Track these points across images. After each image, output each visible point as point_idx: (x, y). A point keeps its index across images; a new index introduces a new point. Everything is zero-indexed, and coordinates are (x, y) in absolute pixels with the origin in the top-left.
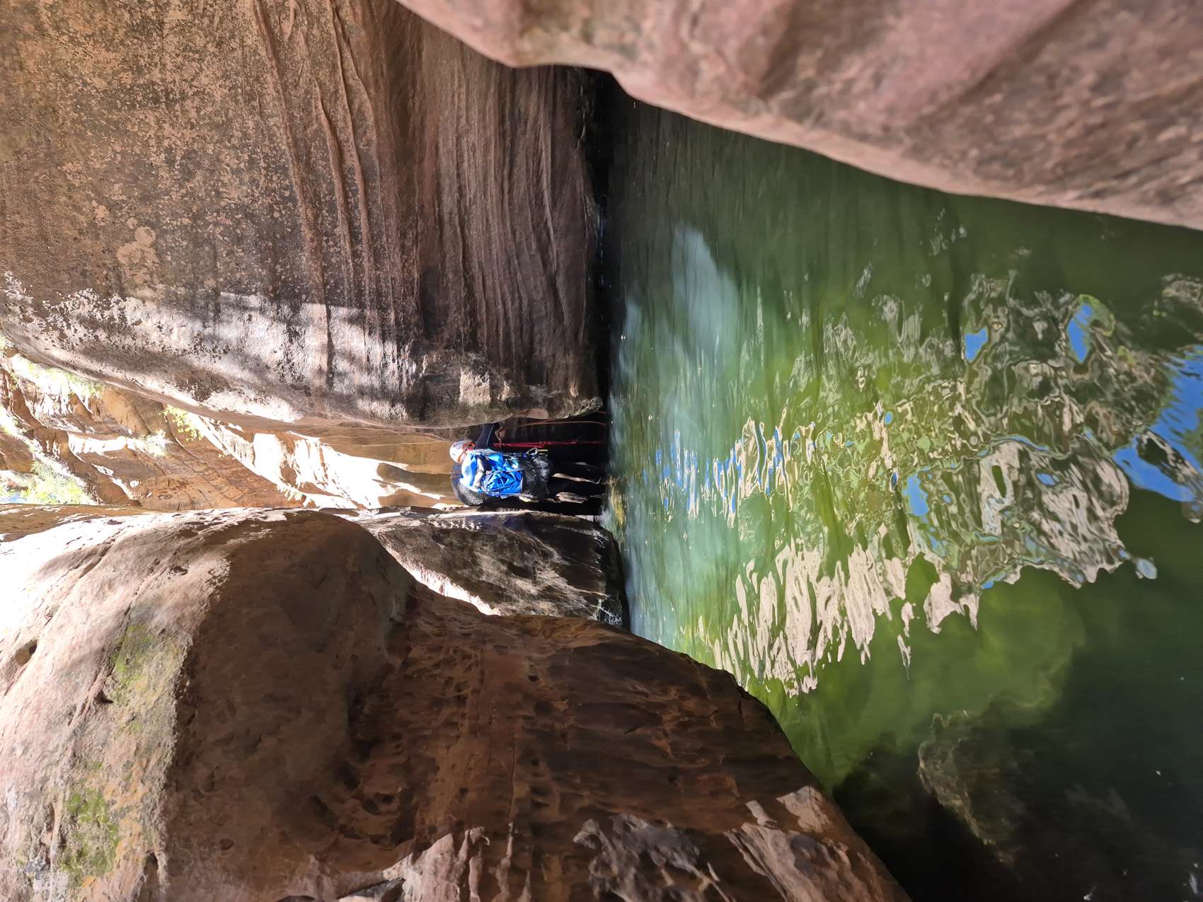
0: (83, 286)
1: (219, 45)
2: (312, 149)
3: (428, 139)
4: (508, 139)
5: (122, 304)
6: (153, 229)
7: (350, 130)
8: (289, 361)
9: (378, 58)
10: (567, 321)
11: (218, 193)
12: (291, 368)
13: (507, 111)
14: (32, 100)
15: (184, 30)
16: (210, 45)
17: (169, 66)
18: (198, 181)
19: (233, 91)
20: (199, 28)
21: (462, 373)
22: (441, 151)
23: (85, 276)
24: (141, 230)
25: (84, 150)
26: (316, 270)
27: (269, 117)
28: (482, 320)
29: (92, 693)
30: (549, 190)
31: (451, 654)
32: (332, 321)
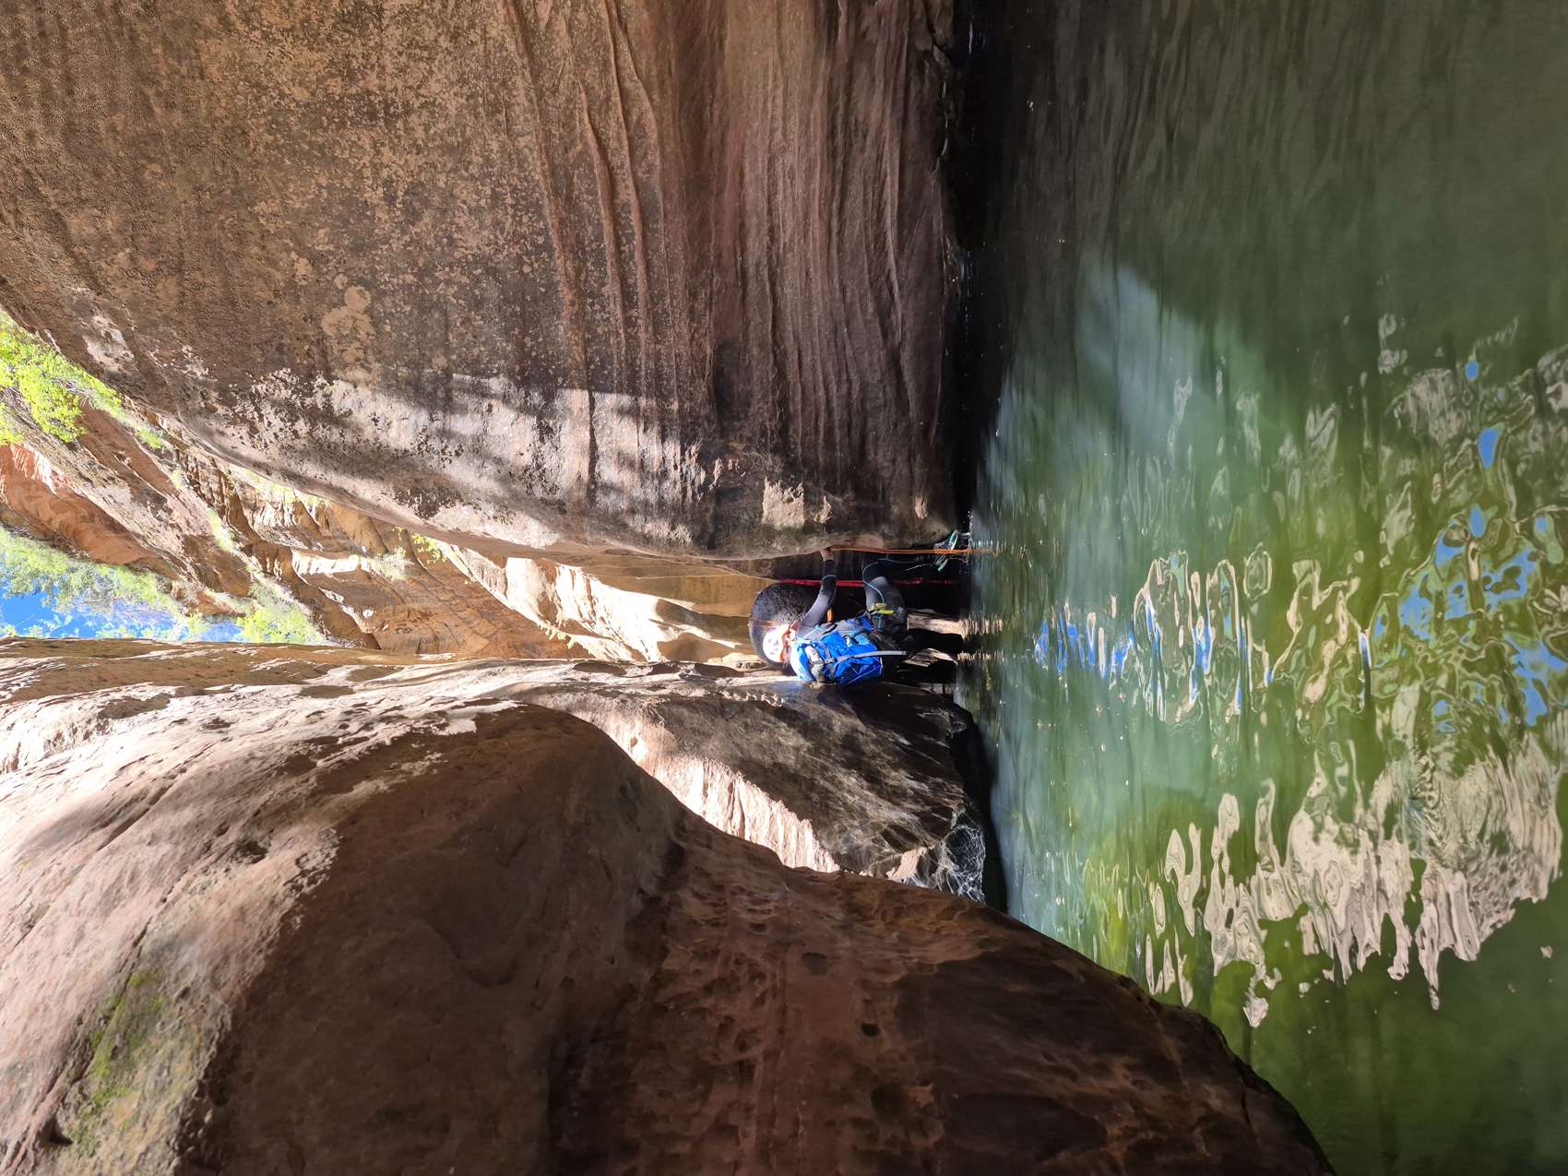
0: (281, 365)
1: (454, 37)
2: (575, 180)
3: (729, 162)
4: (840, 159)
5: (328, 389)
6: (368, 289)
7: (626, 151)
8: (539, 466)
9: (664, 49)
10: (913, 412)
11: (452, 241)
12: (541, 477)
13: (840, 120)
14: (216, 120)
15: (409, 18)
16: (443, 37)
17: (390, 69)
18: (426, 225)
19: (472, 101)
20: (428, 15)
21: (767, 484)
22: (747, 179)
23: (282, 353)
24: (353, 291)
25: (281, 185)
26: (577, 344)
27: (518, 135)
28: (796, 410)
29: (37, 1121)
30: (895, 230)
31: (732, 967)
32: (596, 413)
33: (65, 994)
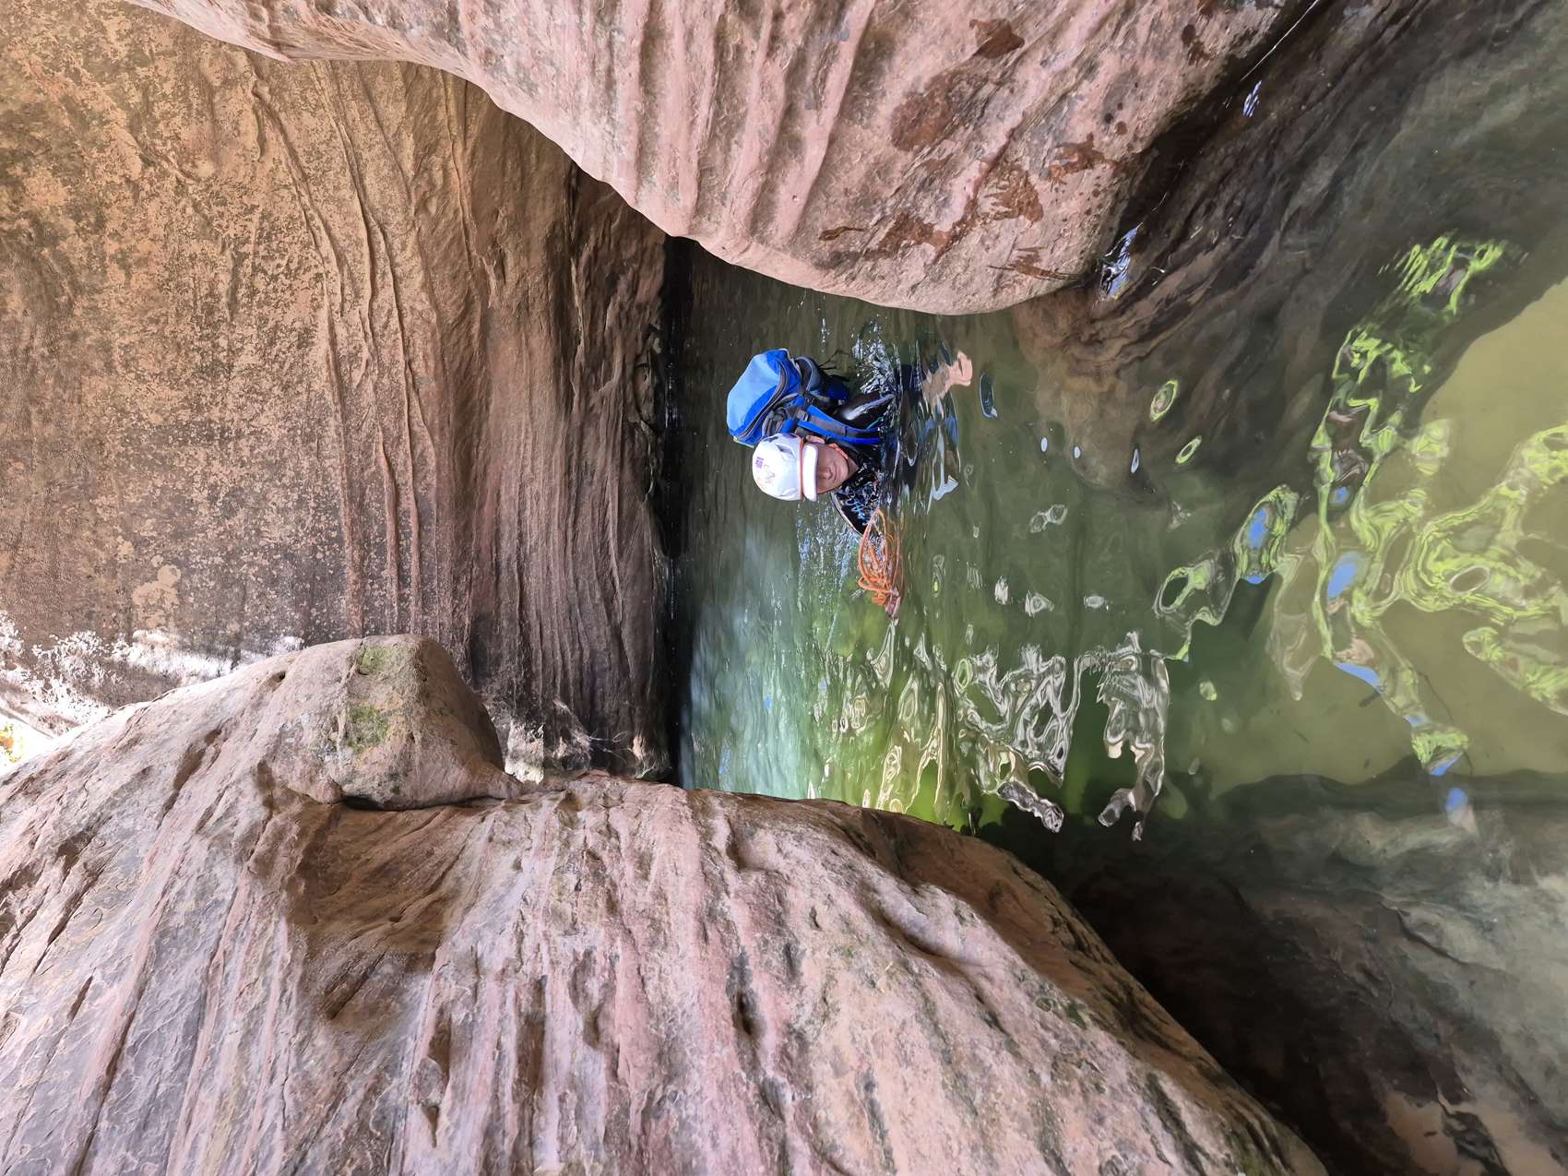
0: (87, 628)
1: (285, 388)
2: (368, 492)
3: (489, 485)
5: (127, 649)
6: (179, 567)
7: (410, 473)
9: (445, 407)
10: (632, 675)
11: (259, 532)
13: (574, 463)
14: (81, 433)
15: (252, 373)
16: (276, 388)
17: (231, 406)
18: (239, 520)
19: (292, 432)
20: (267, 372)
21: (512, 727)
22: (503, 498)
23: (90, 618)
24: (167, 568)
25: (122, 484)
26: (356, 614)
27: (326, 457)
28: (537, 670)
30: (616, 540)
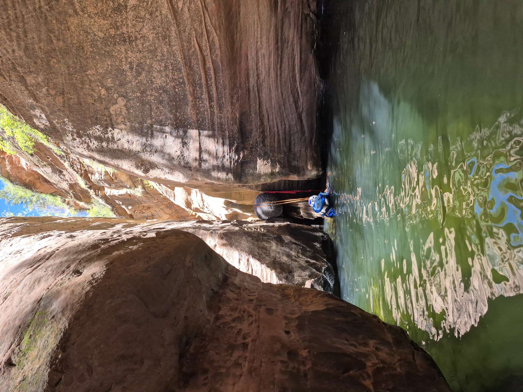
0: (97, 124)
1: (151, 14)
2: (192, 60)
3: (243, 52)
4: (280, 51)
5: (113, 132)
6: (125, 98)
7: (208, 50)
8: (182, 155)
10: (307, 134)
11: (152, 82)
12: (183, 159)
13: (279, 38)
14: (74, 44)
15: (136, 9)
16: (147, 15)
17: (130, 25)
18: (143, 77)
19: (157, 35)
20: (142, 7)
21: (258, 159)
22: (249, 58)
23: (97, 120)
24: (120, 99)
25: (95, 65)
26: (194, 114)
27: (173, 46)
28: (267, 135)
29: (5, 359)
30: (299, 73)
31: (242, 313)
32: (201, 137)
33: (15, 319)
